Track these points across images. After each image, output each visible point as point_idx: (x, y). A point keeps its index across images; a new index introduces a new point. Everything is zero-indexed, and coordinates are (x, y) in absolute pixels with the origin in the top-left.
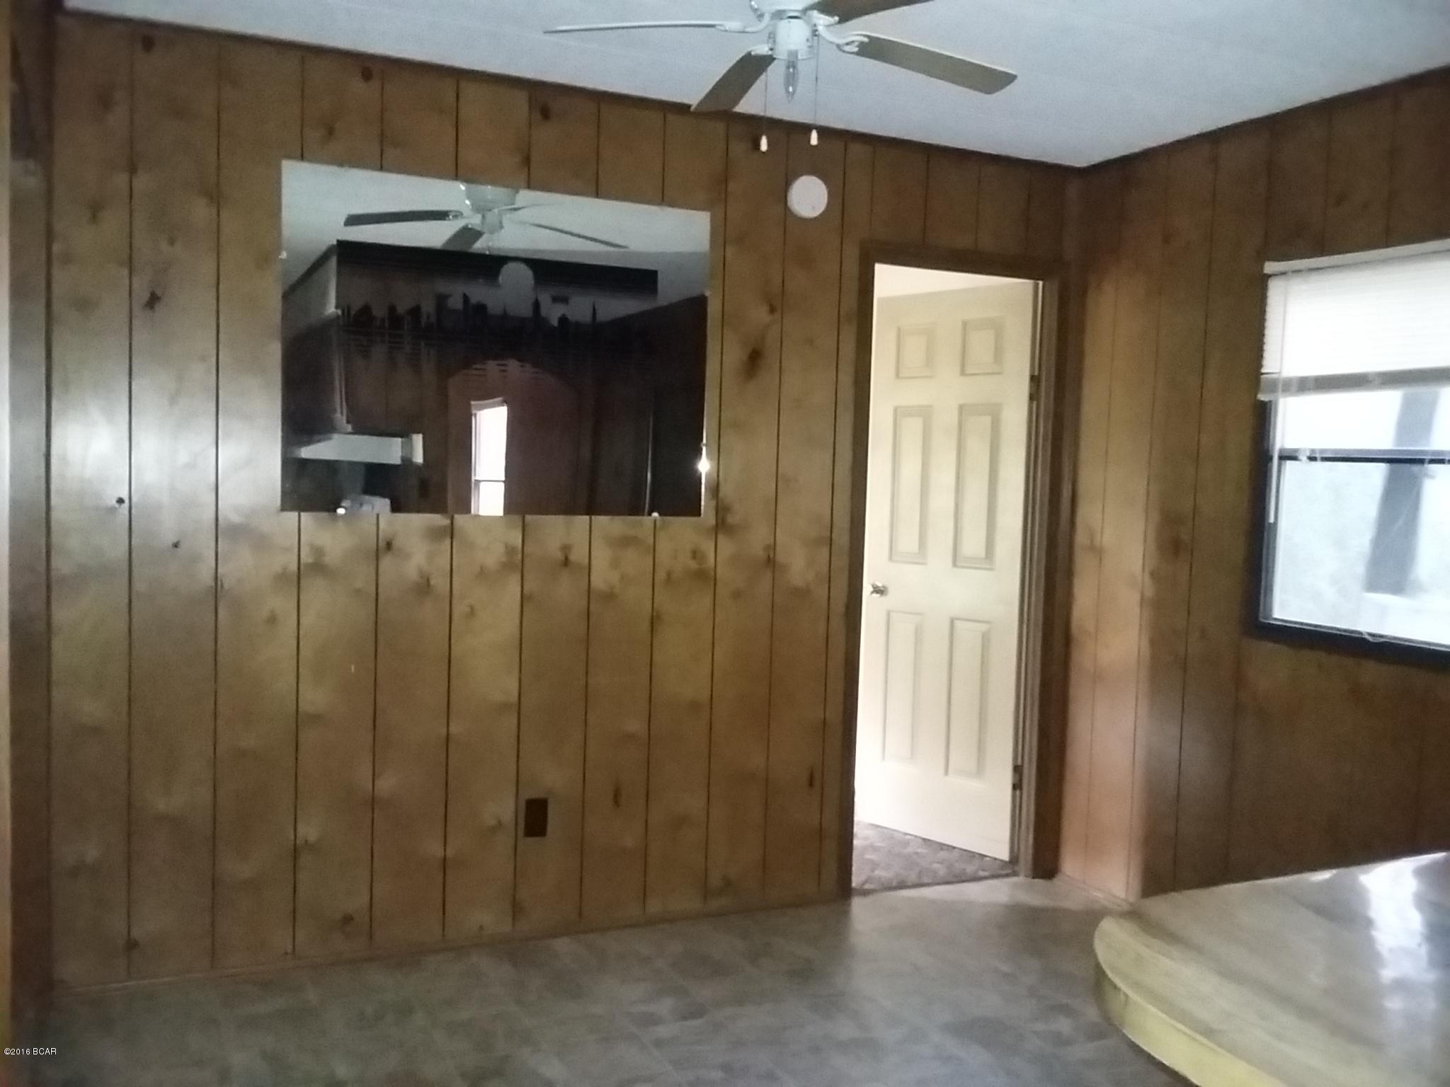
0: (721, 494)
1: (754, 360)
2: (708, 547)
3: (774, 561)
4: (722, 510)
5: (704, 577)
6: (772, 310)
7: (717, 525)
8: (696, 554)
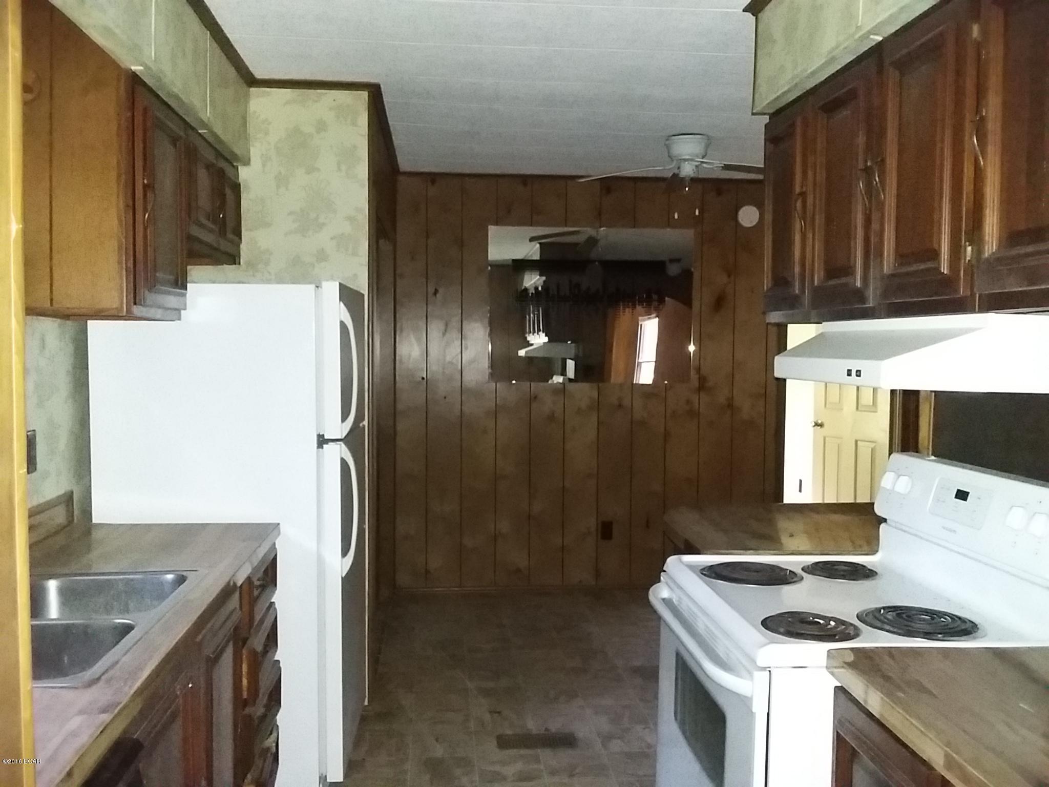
0: (701, 372)
1: (719, 303)
2: (695, 398)
3: (732, 406)
4: (702, 380)
5: (693, 414)
6: (729, 276)
7: (699, 387)
8: (688, 402)
